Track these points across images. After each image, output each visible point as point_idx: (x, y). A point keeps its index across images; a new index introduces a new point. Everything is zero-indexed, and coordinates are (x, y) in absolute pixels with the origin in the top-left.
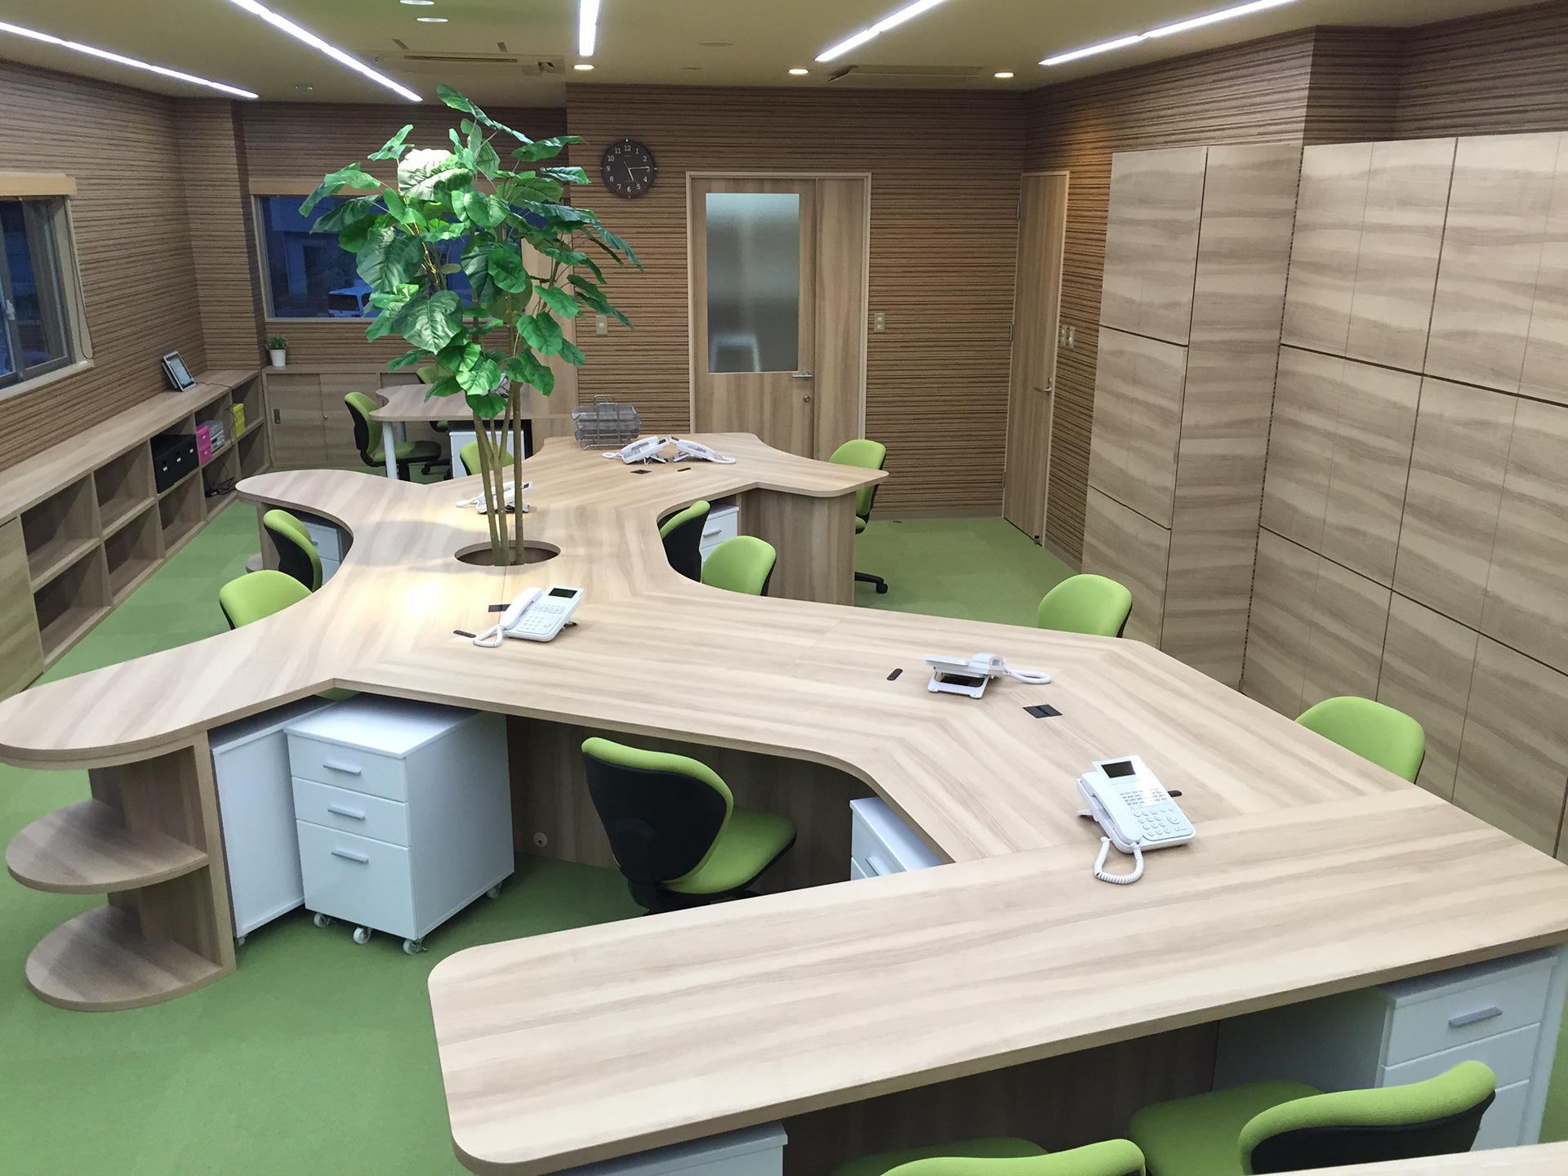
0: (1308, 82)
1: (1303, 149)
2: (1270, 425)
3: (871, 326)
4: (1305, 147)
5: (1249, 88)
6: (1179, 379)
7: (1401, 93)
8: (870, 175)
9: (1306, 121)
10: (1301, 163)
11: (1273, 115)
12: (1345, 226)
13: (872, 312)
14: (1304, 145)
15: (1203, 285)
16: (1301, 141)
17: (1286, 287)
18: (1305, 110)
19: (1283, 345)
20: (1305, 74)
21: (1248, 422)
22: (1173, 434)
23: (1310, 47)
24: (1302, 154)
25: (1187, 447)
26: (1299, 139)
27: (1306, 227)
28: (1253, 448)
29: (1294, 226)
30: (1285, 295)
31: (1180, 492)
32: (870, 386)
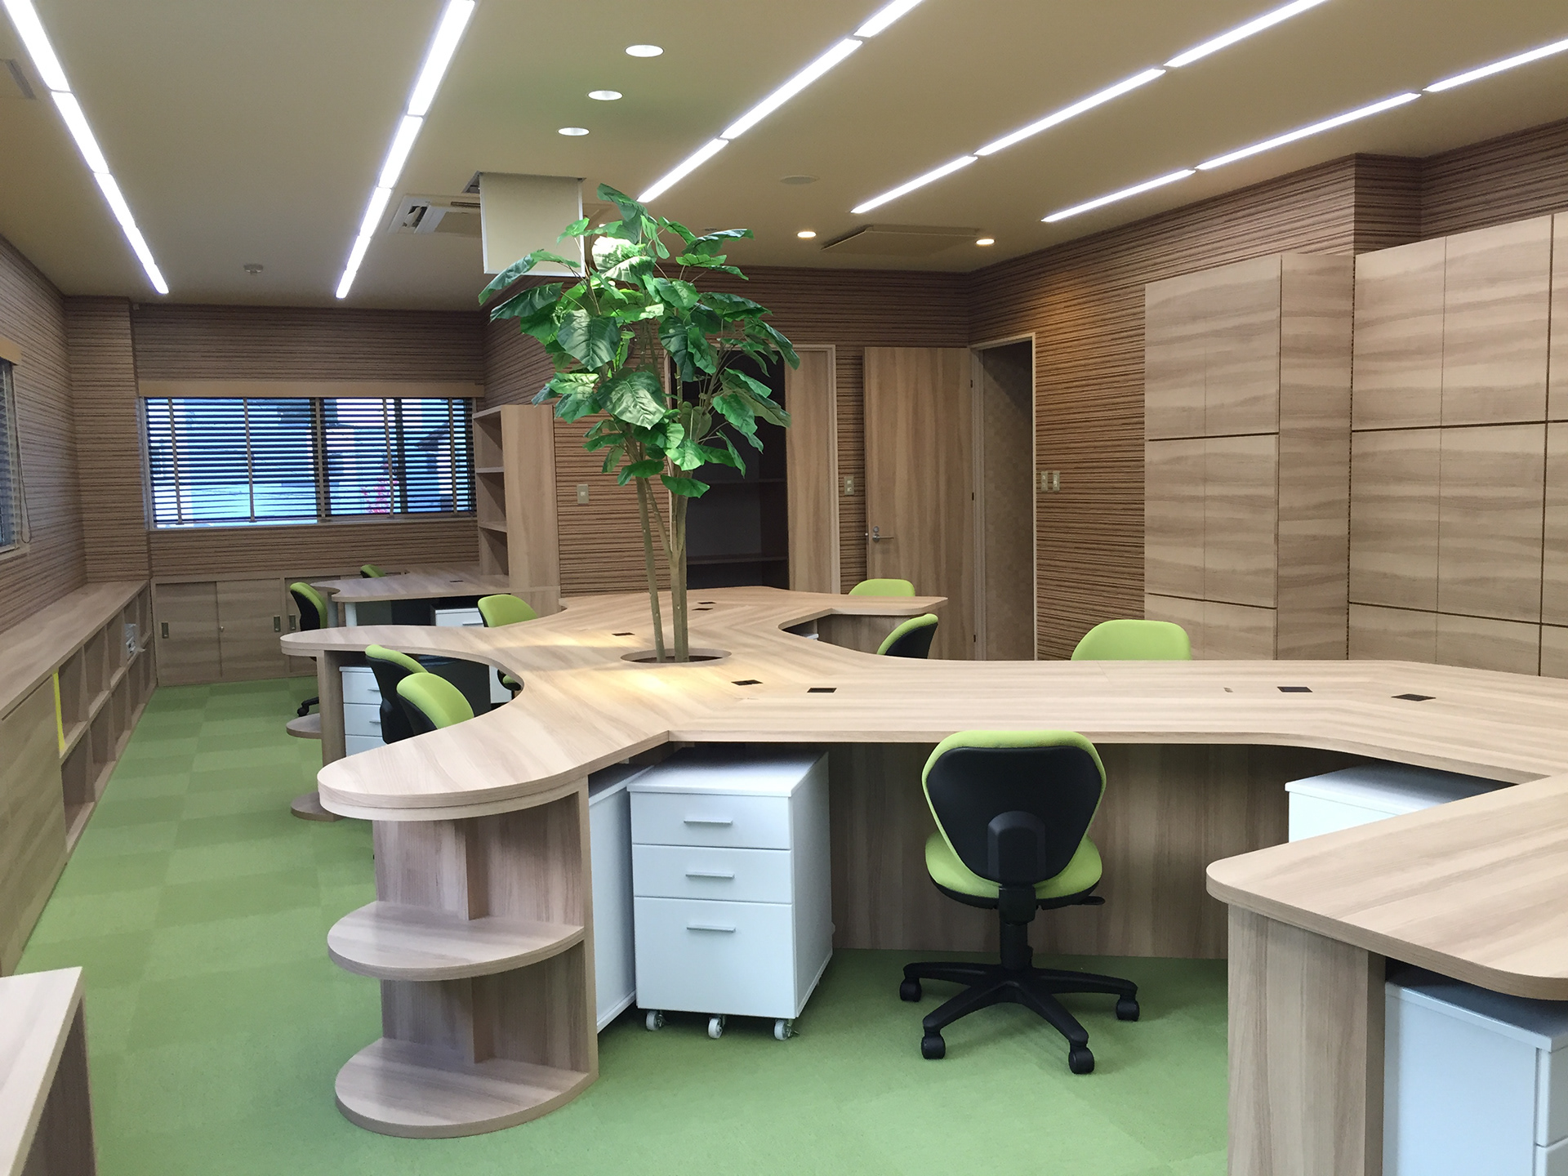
0: (1354, 200)
1: (1354, 258)
2: (1350, 507)
3: (842, 488)
4: (1357, 256)
5: (1274, 220)
6: (1272, 465)
7: (1423, 212)
8: (834, 347)
9: (1355, 234)
10: (1354, 270)
11: (1311, 236)
12: (1422, 313)
13: (842, 476)
14: (1355, 254)
15: (1290, 377)
16: (1353, 251)
17: (1352, 380)
18: (1353, 224)
19: (1354, 431)
20: (1351, 194)
21: (1330, 504)
22: (1270, 517)
23: (1351, 172)
24: (1354, 262)
25: (1286, 528)
26: (1350, 249)
27: (1368, 324)
28: (1338, 529)
29: (1353, 325)
30: (1352, 387)
31: (1282, 572)
32: (843, 548)
